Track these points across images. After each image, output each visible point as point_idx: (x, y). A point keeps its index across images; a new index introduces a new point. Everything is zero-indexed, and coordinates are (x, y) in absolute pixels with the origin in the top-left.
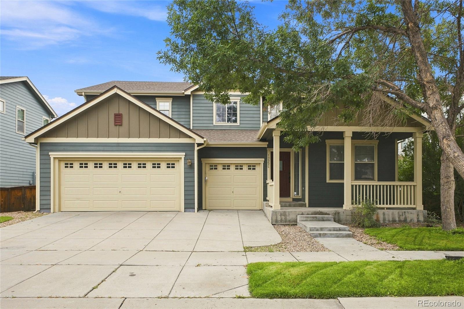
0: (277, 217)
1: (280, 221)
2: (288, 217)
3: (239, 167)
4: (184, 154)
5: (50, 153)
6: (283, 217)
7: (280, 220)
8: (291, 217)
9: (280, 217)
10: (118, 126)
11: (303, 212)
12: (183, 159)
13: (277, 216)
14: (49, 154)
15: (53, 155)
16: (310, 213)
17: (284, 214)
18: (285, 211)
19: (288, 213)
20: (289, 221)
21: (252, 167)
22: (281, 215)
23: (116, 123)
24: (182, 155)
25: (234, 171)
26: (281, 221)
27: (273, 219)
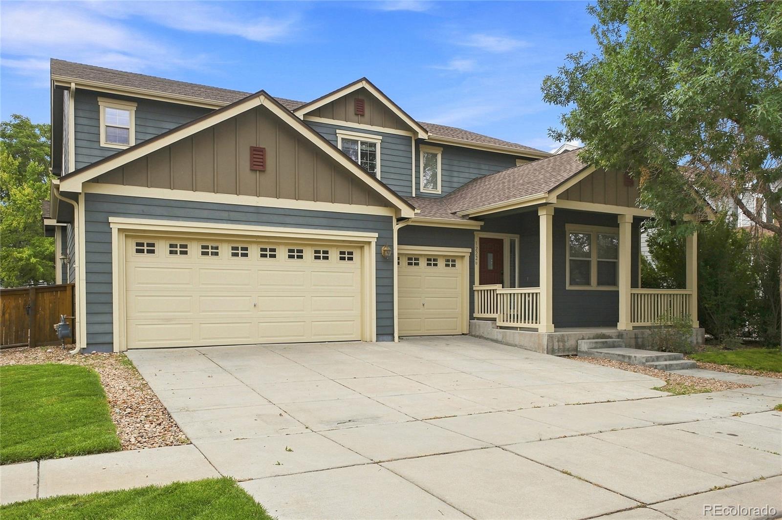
0: (553, 344)
1: (557, 351)
2: (566, 344)
3: (432, 261)
4: (376, 235)
5: (111, 219)
6: (561, 344)
7: (557, 348)
8: (571, 343)
9: (557, 343)
10: (258, 172)
11: (584, 335)
12: (373, 245)
13: (553, 342)
14: (109, 221)
15: (116, 223)
16: (592, 337)
17: (562, 339)
18: (563, 335)
19: (566, 337)
20: (568, 350)
21: (451, 262)
22: (558, 341)
23: (254, 166)
24: (372, 237)
25: (425, 268)
26: (559, 349)
27: (549, 348)
